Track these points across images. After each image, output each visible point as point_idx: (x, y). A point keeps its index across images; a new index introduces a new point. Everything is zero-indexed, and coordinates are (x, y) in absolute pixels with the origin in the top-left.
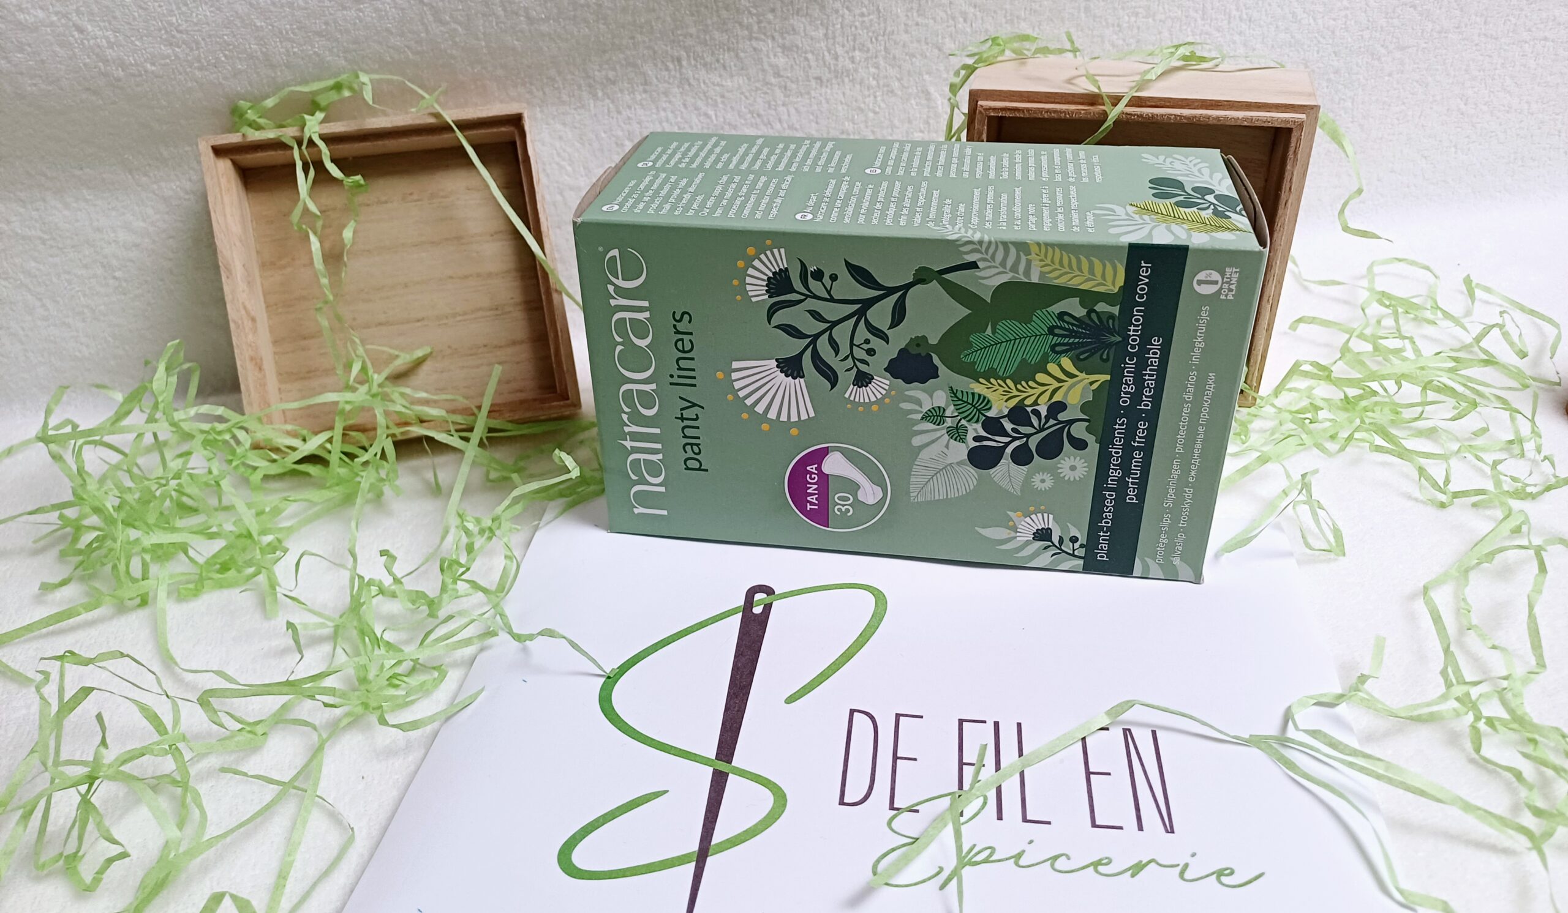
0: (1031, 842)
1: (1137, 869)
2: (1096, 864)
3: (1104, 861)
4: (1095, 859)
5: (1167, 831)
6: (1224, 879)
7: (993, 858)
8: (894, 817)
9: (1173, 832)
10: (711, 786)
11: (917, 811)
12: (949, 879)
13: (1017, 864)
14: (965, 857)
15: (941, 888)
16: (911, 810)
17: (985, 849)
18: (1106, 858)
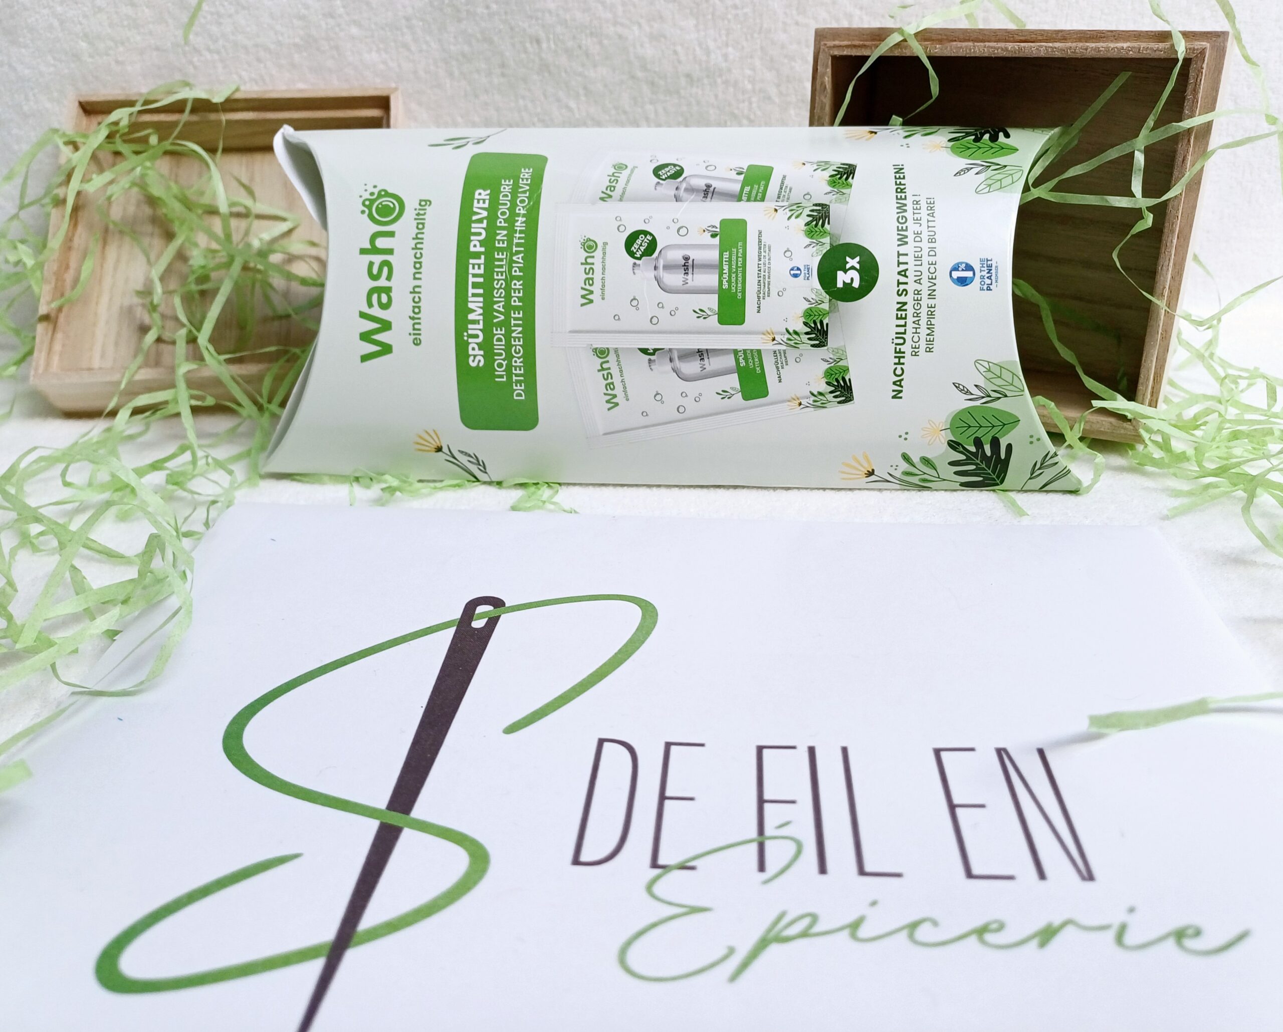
0: (874, 903)
1: (1047, 935)
2: (981, 932)
3: (995, 926)
4: (978, 923)
5: (1084, 879)
6: (1187, 943)
7: (812, 931)
8: (657, 879)
9: (1092, 879)
10: (373, 847)
11: (694, 868)
12: (745, 965)
13: (854, 936)
14: (770, 930)
15: (734, 977)
16: (684, 867)
17: (802, 917)
18: (995, 921)
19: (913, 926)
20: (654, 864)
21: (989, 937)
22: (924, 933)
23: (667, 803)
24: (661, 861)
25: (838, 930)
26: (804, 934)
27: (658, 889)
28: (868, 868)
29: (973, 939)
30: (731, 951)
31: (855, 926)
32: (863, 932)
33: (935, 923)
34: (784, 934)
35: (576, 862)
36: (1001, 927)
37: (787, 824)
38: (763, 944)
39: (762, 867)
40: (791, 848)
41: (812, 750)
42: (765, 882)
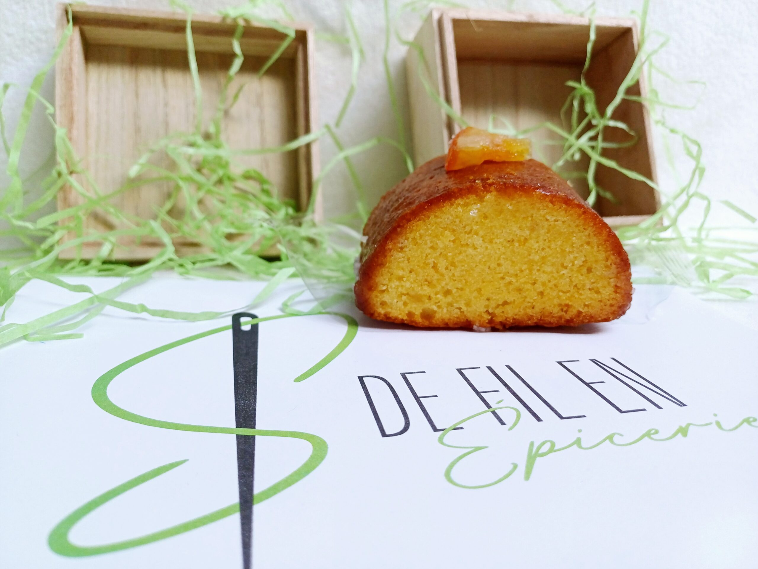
0: (580, 431)
1: (683, 431)
2: (648, 434)
3: (653, 431)
4: (644, 432)
5: (681, 406)
7: (556, 448)
8: (444, 435)
9: (684, 405)
11: (462, 428)
12: (529, 471)
13: (580, 447)
14: (530, 452)
15: (527, 478)
16: (455, 428)
17: (543, 443)
18: (652, 429)
19: (610, 438)
20: (436, 430)
21: (654, 437)
22: (618, 440)
23: (422, 400)
24: (438, 428)
25: (570, 446)
26: (552, 450)
27: (447, 441)
28: (564, 415)
29: (647, 439)
30: (514, 465)
31: (578, 442)
32: (584, 445)
33: (621, 435)
34: (540, 452)
35: (384, 434)
36: (657, 431)
37: (501, 401)
38: (531, 459)
39: (503, 423)
40: (513, 412)
41: (490, 368)
42: (510, 429)
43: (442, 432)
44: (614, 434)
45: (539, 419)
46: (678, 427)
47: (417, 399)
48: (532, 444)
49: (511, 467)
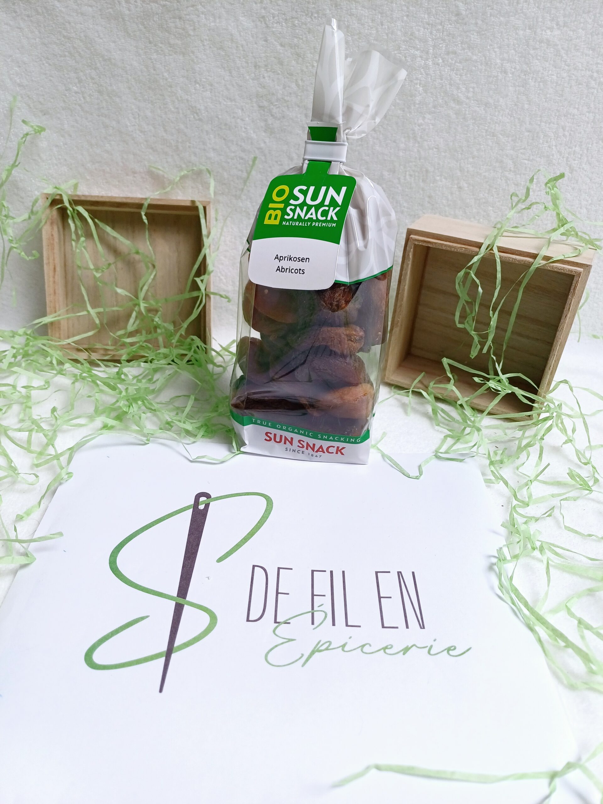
0: (350, 638)
1: (406, 650)
2: (385, 649)
3: (389, 647)
4: (384, 645)
5: (421, 628)
6: (451, 652)
8: (277, 627)
9: (424, 628)
10: (175, 612)
12: (307, 660)
13: (343, 650)
14: (315, 648)
15: (303, 666)
16: (286, 623)
17: (327, 642)
18: (390, 645)
19: (363, 646)
20: (276, 622)
21: (387, 651)
22: (366, 649)
23: (279, 595)
24: (278, 621)
25: (338, 648)
26: (327, 649)
27: (277, 632)
28: (349, 624)
29: (382, 651)
30: (303, 655)
31: (344, 646)
32: (346, 649)
33: (370, 646)
34: (320, 649)
35: (248, 620)
36: (392, 647)
37: (322, 605)
38: (313, 653)
39: (313, 623)
40: (324, 614)
41: (331, 572)
42: (314, 629)
43: (277, 624)
44: (367, 644)
45: (334, 624)
46: (406, 646)
47: (277, 593)
48: (320, 641)
49: (301, 655)
